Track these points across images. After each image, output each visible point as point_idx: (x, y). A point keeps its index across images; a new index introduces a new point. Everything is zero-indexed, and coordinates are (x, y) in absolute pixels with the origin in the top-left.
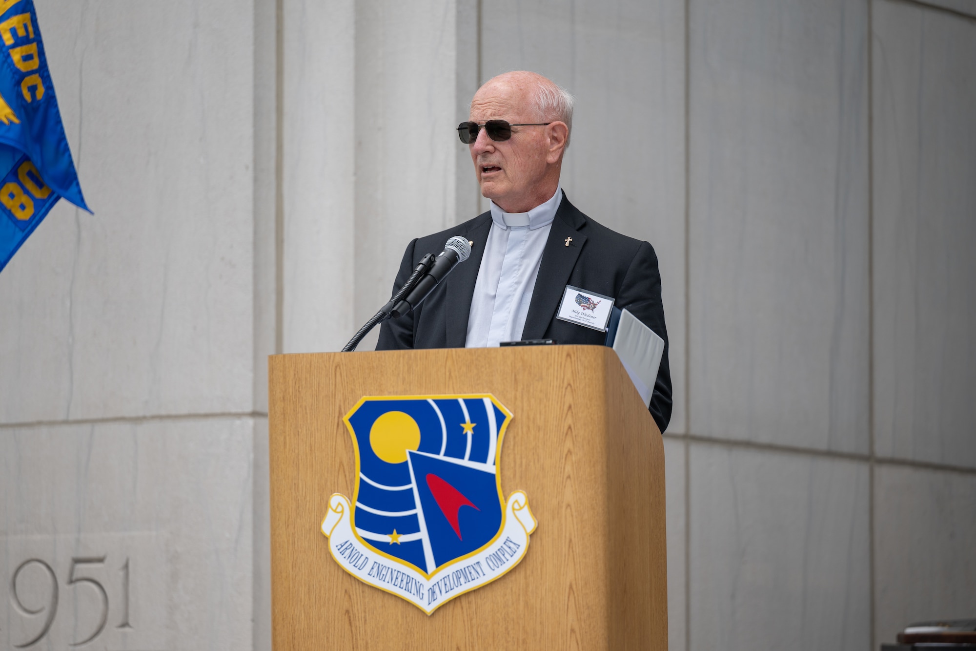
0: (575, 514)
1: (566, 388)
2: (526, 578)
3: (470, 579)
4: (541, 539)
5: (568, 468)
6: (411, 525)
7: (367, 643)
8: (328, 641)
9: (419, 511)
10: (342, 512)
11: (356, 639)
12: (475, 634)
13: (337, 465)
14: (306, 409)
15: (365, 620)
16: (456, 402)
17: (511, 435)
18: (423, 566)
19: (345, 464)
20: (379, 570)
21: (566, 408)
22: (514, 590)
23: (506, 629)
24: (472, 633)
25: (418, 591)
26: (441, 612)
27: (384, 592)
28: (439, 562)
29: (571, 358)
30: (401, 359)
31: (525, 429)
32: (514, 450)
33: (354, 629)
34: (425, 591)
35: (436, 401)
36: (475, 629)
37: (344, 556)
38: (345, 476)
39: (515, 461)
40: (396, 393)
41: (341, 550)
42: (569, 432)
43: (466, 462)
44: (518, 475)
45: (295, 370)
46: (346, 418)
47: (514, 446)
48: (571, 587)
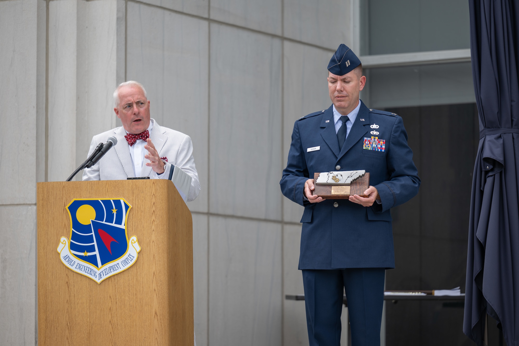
0: (156, 245)
1: (153, 196)
2: (136, 270)
3: (115, 270)
4: (143, 255)
5: (153, 227)
6: (92, 249)
7: (75, 295)
8: (59, 294)
9: (95, 243)
10: (65, 244)
11: (71, 293)
12: (117, 291)
13: (63, 225)
14: (51, 204)
15: (74, 286)
16: (110, 201)
17: (131, 214)
18: (96, 265)
19: (66, 225)
20: (80, 267)
21: (152, 204)
22: (132, 275)
23: (129, 289)
24: (116, 291)
25: (95, 275)
26: (104, 282)
27: (81, 275)
28: (103, 263)
29: (154, 184)
30: (89, 184)
31: (136, 212)
32: (132, 220)
33: (69, 289)
34: (97, 274)
35: (101, 200)
36: (117, 289)
37: (66, 261)
38: (67, 230)
39: (132, 224)
40: (87, 198)
41: (65, 259)
42: (154, 213)
43: (113, 224)
44: (134, 230)
45: (47, 188)
46: (67, 207)
47: (132, 218)
48: (154, 273)
